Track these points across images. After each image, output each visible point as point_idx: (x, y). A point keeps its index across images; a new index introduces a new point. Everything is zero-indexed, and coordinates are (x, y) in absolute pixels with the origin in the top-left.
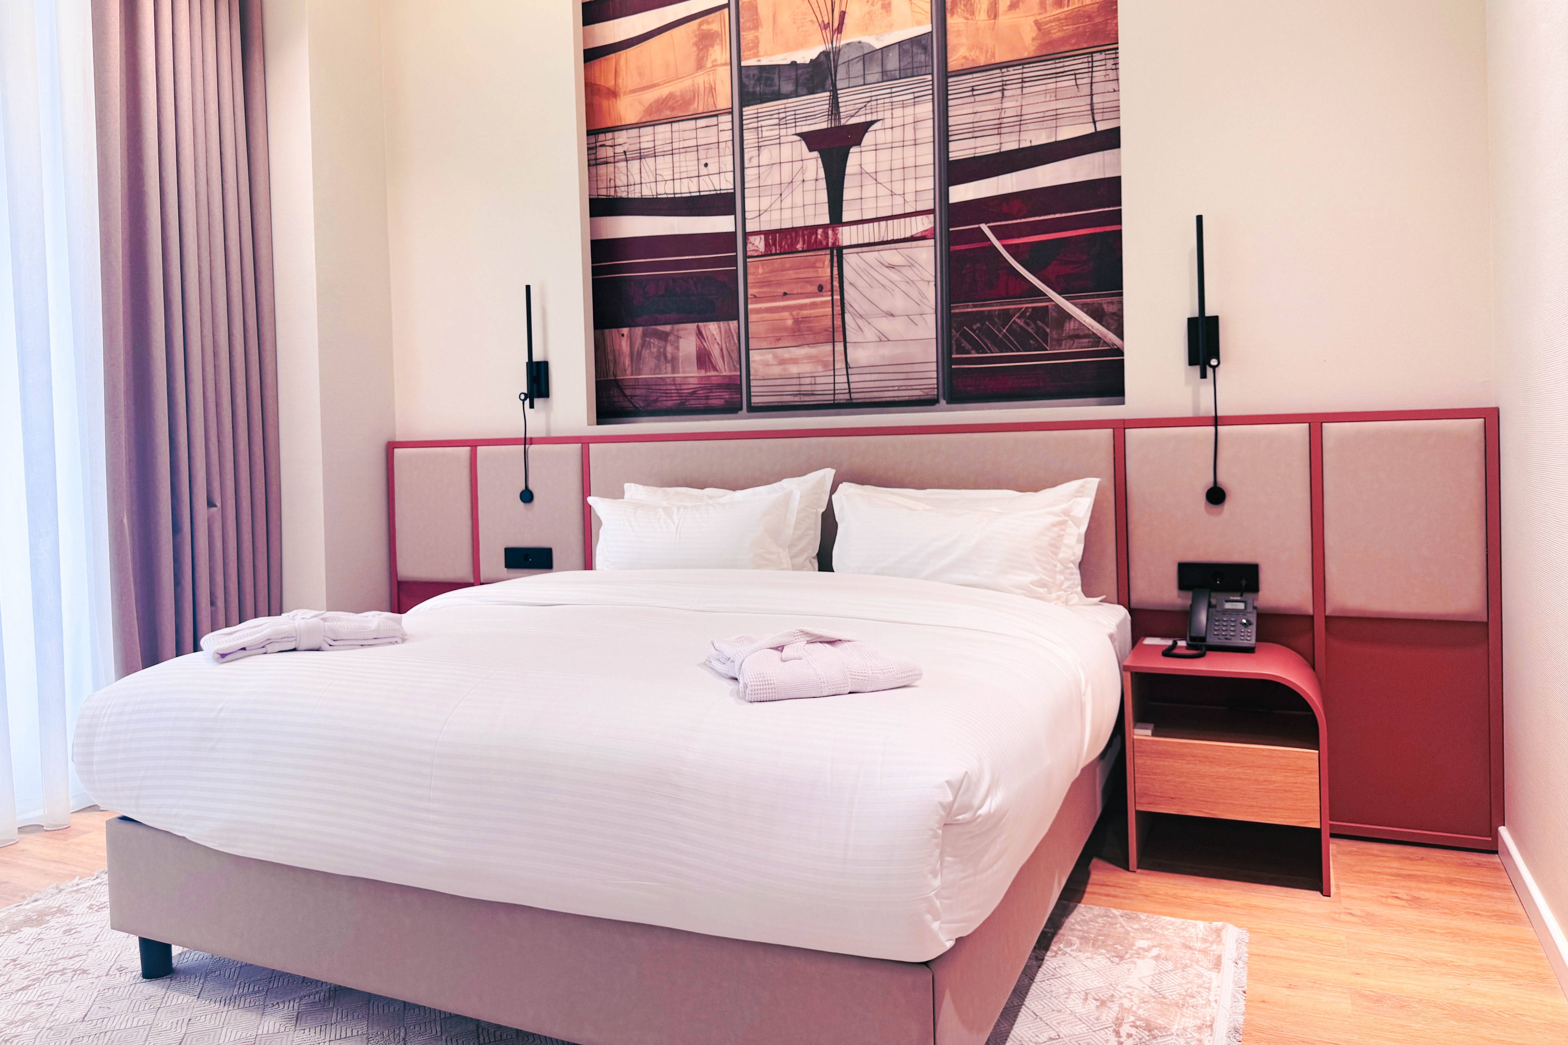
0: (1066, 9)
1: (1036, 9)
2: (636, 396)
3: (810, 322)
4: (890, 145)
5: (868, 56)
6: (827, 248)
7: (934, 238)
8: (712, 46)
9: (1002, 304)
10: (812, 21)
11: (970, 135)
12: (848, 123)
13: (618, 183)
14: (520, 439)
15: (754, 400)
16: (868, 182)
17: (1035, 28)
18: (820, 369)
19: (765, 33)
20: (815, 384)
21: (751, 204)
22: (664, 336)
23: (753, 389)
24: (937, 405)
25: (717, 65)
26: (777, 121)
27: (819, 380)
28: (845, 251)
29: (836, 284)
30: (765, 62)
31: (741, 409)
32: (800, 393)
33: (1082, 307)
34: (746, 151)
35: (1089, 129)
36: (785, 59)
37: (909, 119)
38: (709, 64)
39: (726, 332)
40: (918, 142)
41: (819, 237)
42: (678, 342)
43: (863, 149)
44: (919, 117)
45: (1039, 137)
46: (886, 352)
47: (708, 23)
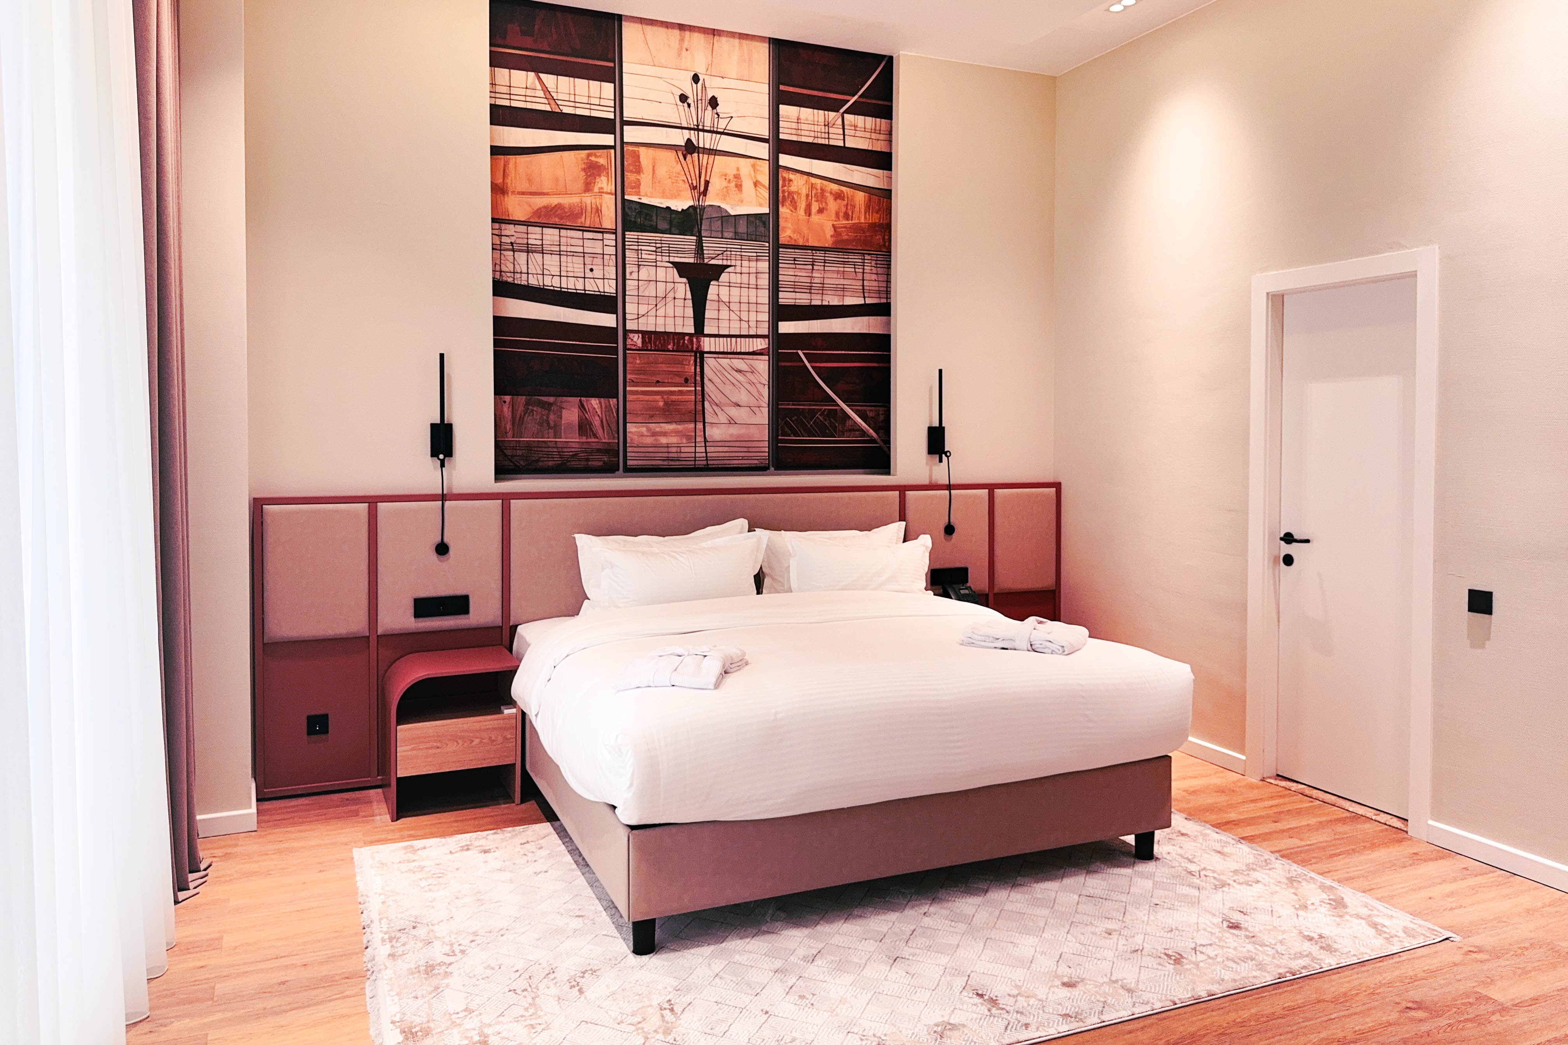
0: (850, 222)
1: (833, 217)
2: (516, 456)
3: (679, 405)
4: (739, 285)
5: (726, 218)
6: (692, 351)
7: (769, 355)
8: (600, 176)
9: (810, 405)
10: (684, 181)
11: (792, 290)
12: (710, 263)
13: (504, 268)
15: (629, 463)
16: (723, 307)
17: (833, 229)
18: (684, 441)
19: (645, 178)
20: (680, 452)
21: (631, 308)
22: (548, 406)
23: (628, 454)
24: (768, 471)
25: (603, 192)
26: (654, 249)
27: (683, 450)
28: (705, 355)
29: (698, 378)
30: (644, 200)
31: (618, 470)
32: (668, 459)
33: (856, 412)
34: (627, 266)
35: (860, 301)
36: (662, 203)
37: (753, 270)
38: (596, 190)
39: (606, 407)
40: (758, 287)
41: (686, 342)
42: (561, 412)
43: (720, 284)
44: (760, 270)
45: (833, 300)
46: (734, 431)
47: (596, 156)
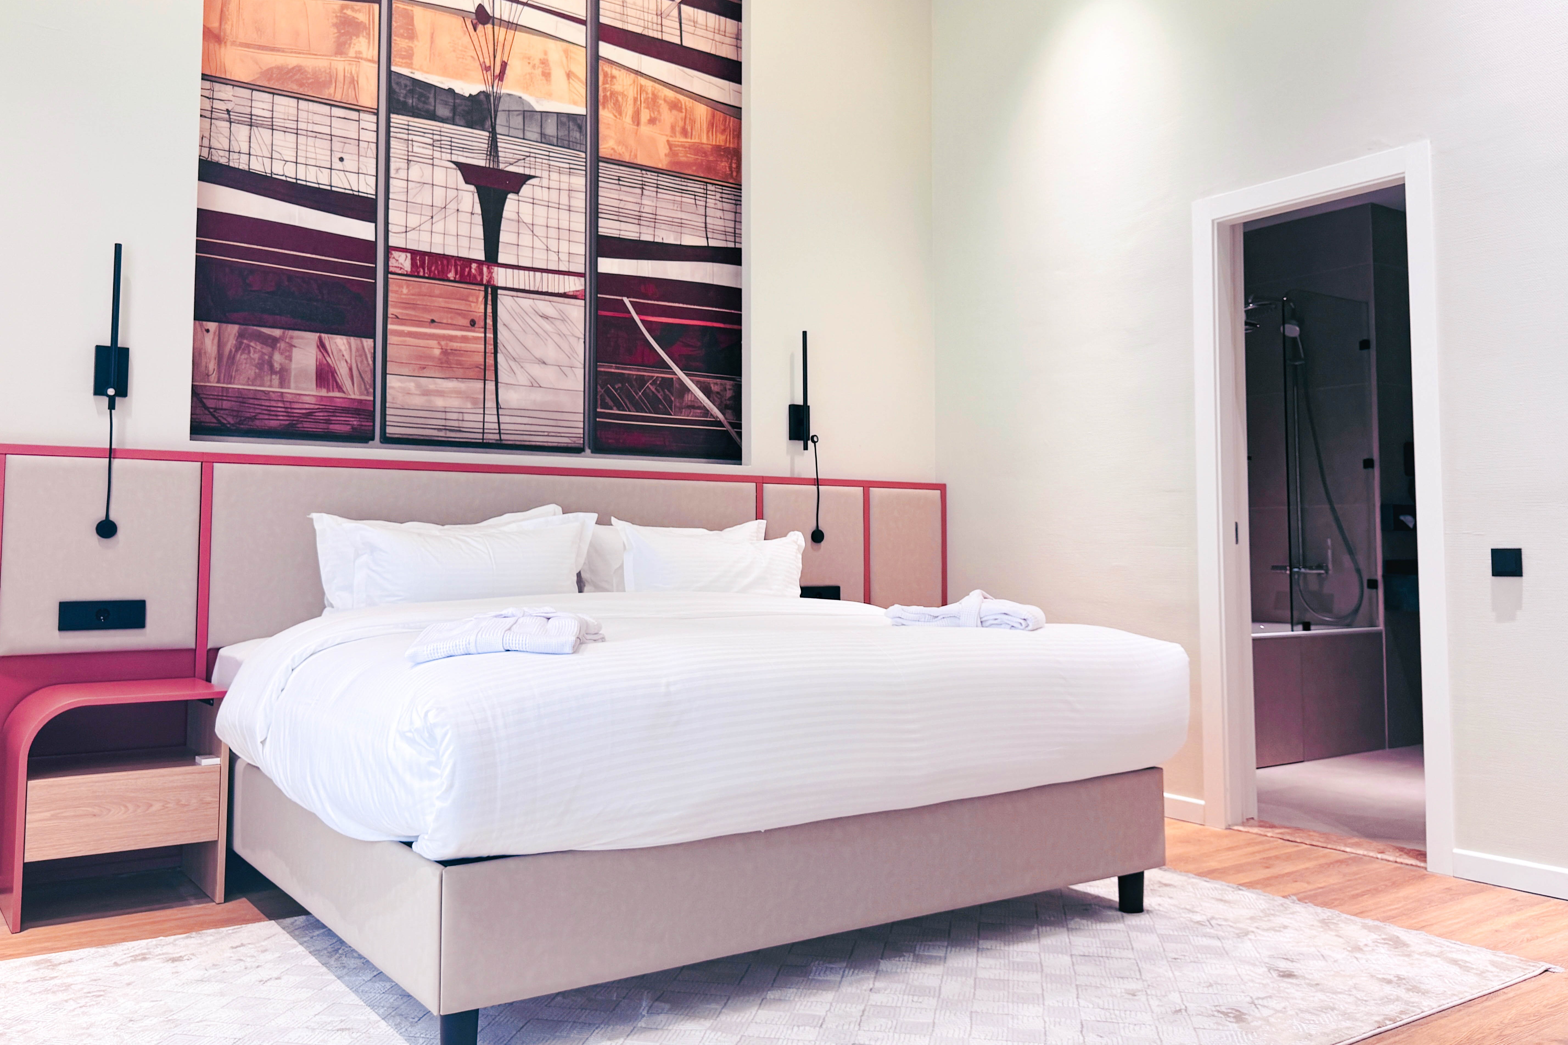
0: (689, 140)
1: (668, 132)
2: (222, 409)
3: (462, 355)
4: (546, 204)
5: (528, 114)
6: (481, 284)
7: (585, 300)
8: (358, 36)
9: (639, 370)
10: (472, 57)
11: (616, 218)
12: (507, 169)
13: (214, 144)
14: (104, 449)
15: (389, 430)
16: (524, 230)
17: (668, 147)
18: (469, 405)
19: (421, 47)
20: (463, 420)
21: (395, 217)
22: (272, 342)
23: (388, 418)
24: (583, 454)
25: (362, 59)
26: (431, 141)
27: (466, 417)
28: (499, 291)
29: (489, 321)
30: (419, 76)
31: (373, 439)
32: (445, 429)
33: (697, 383)
34: (392, 159)
35: (702, 242)
36: (442, 83)
37: (565, 186)
38: (352, 53)
39: (357, 350)
40: (571, 209)
41: (473, 271)
42: (290, 351)
43: (521, 199)
44: (574, 187)
45: (668, 237)
46: (537, 397)
47: (353, 10)
